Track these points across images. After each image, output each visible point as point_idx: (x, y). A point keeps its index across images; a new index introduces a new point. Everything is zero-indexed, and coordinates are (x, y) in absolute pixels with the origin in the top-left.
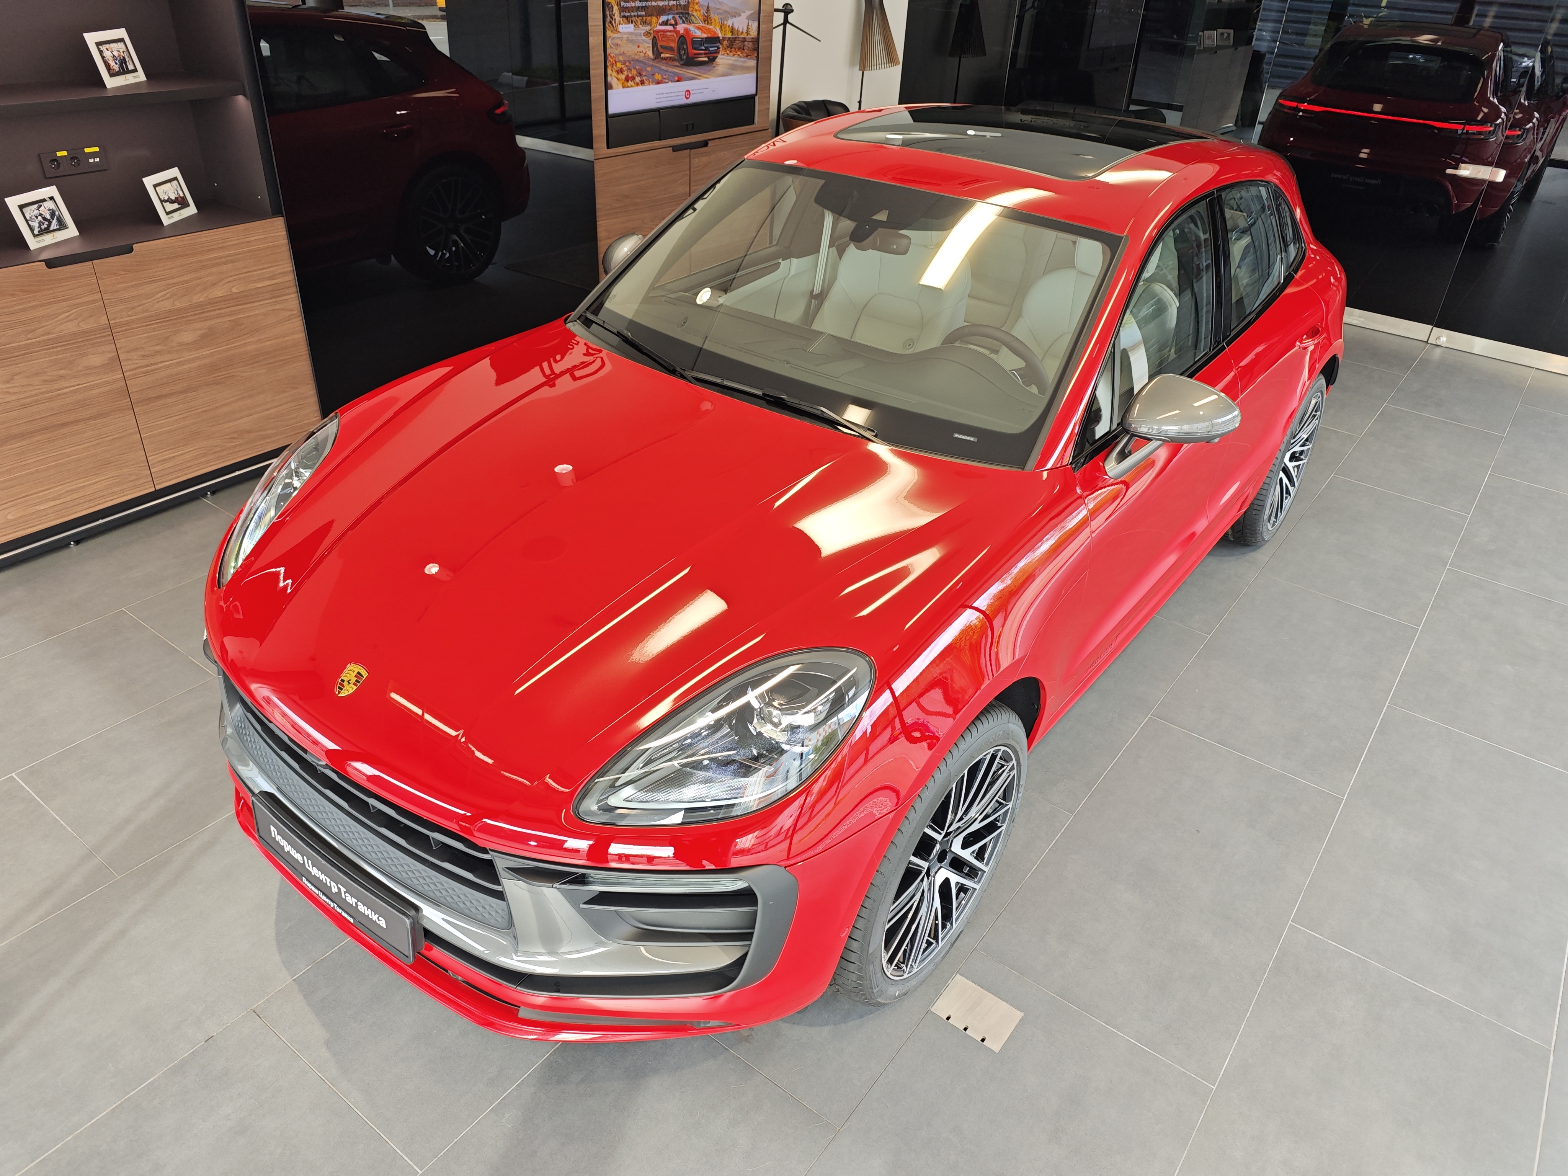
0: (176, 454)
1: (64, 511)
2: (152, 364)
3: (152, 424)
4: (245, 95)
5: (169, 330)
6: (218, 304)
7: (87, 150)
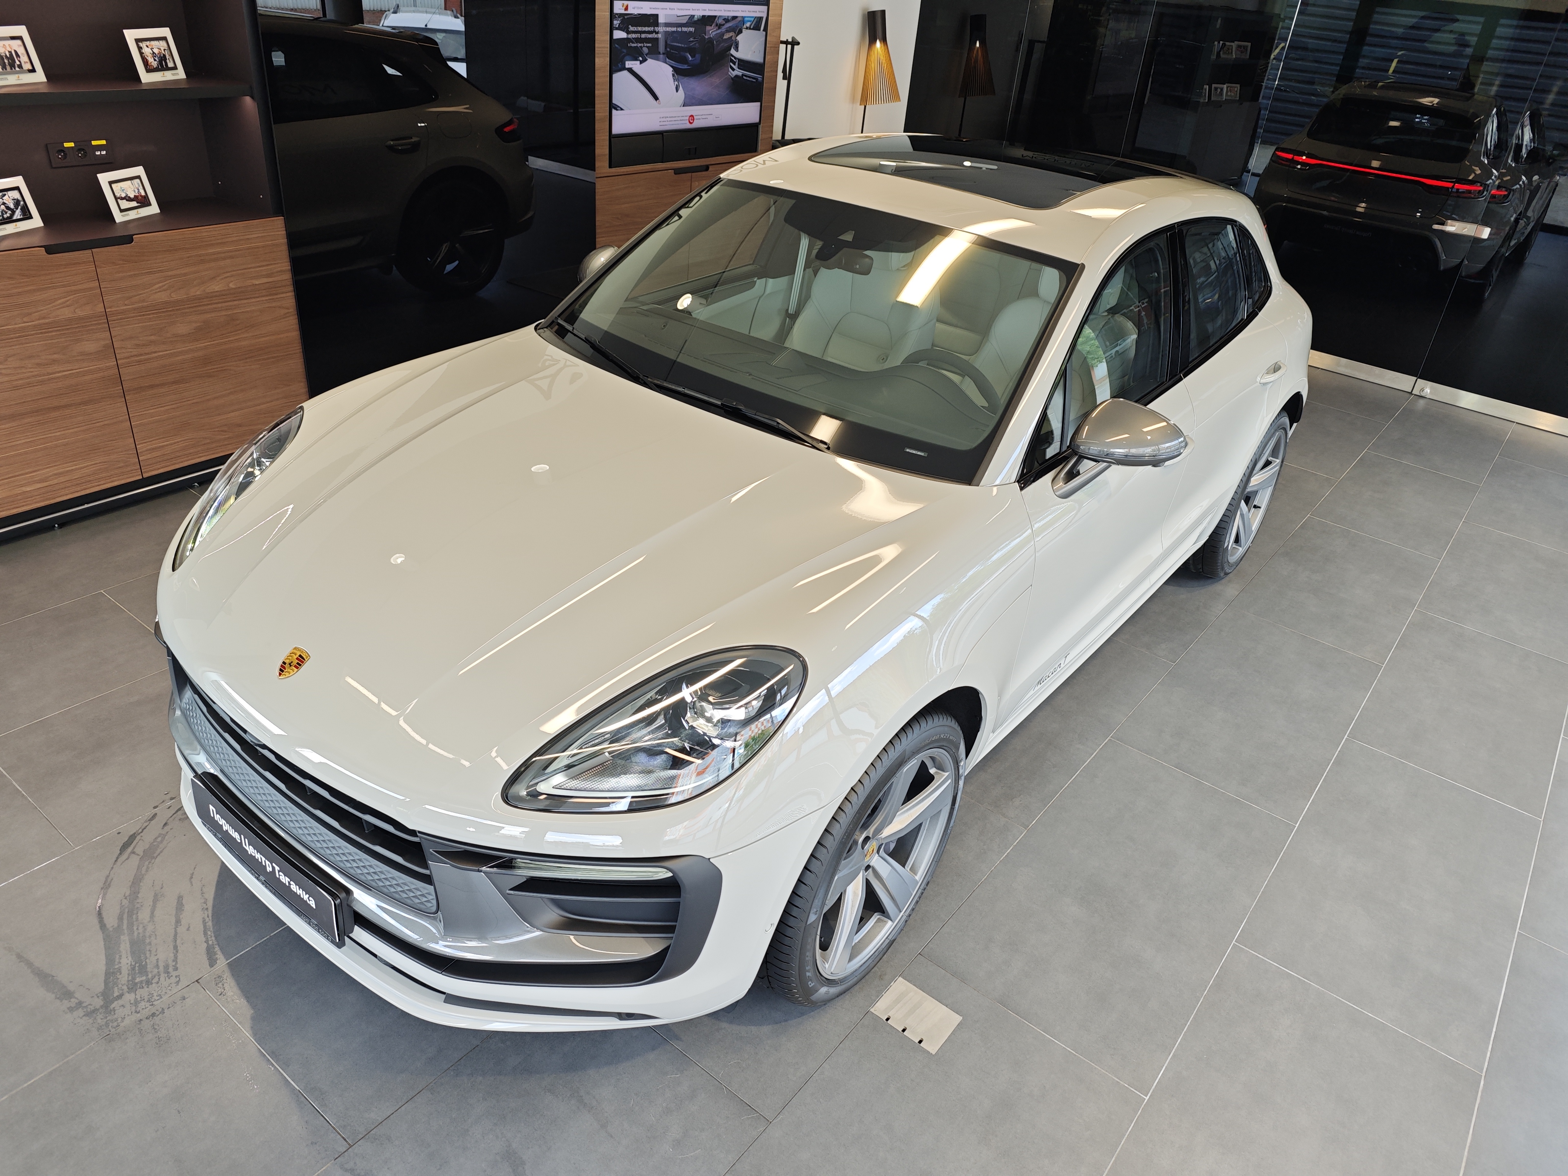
0: (165, 443)
1: (49, 494)
2: (146, 354)
3: (143, 413)
4: (252, 97)
5: (165, 321)
6: (214, 298)
7: (94, 143)
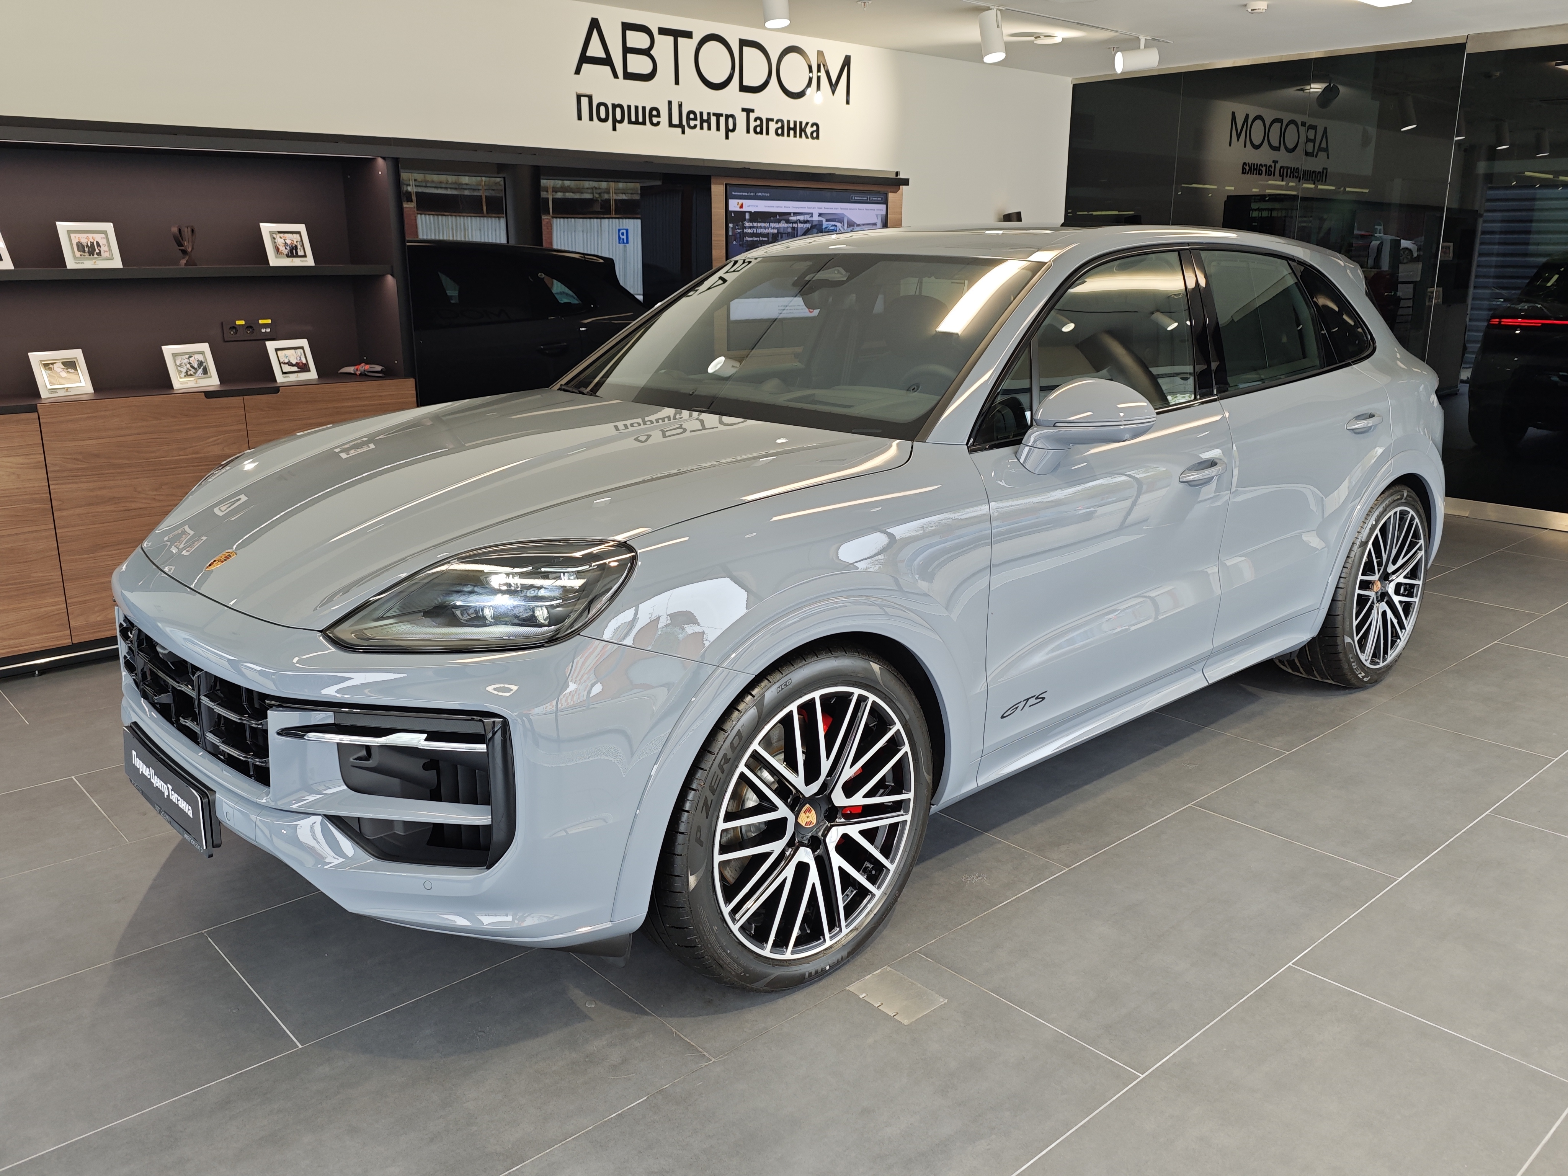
4: (392, 275)
7: (261, 322)
